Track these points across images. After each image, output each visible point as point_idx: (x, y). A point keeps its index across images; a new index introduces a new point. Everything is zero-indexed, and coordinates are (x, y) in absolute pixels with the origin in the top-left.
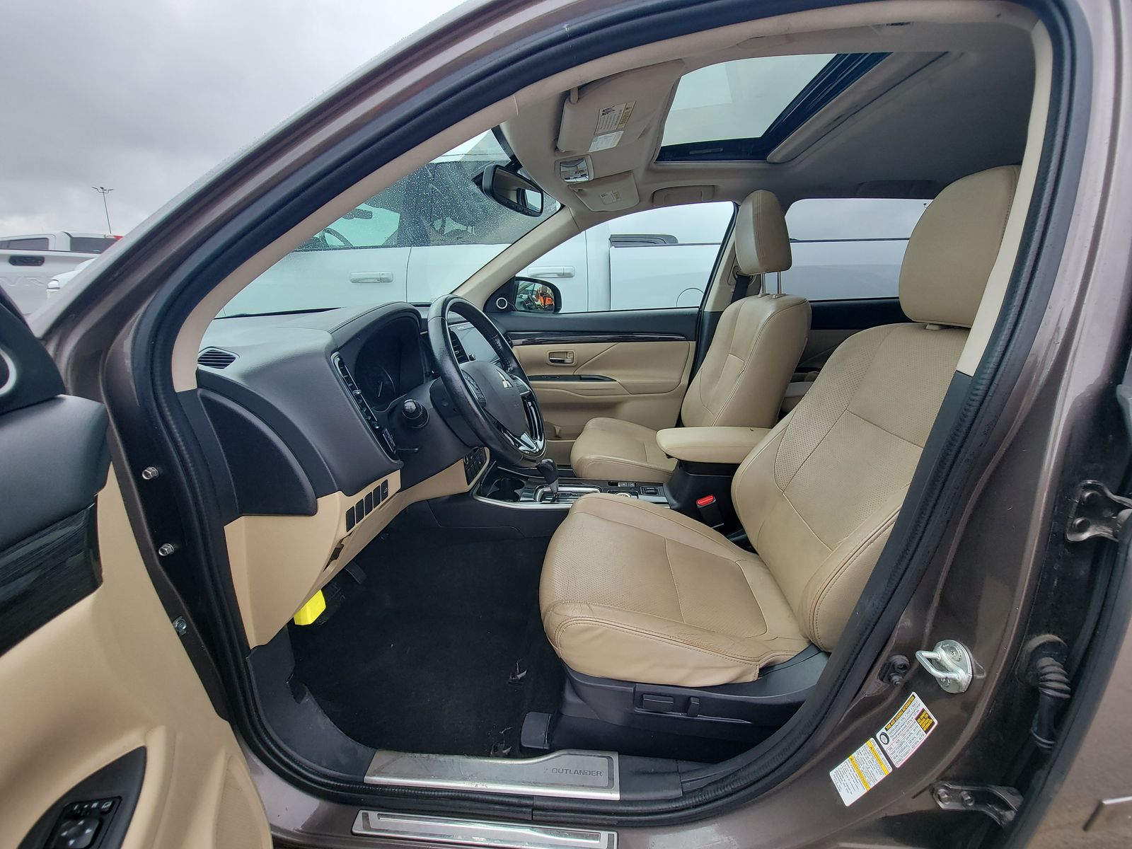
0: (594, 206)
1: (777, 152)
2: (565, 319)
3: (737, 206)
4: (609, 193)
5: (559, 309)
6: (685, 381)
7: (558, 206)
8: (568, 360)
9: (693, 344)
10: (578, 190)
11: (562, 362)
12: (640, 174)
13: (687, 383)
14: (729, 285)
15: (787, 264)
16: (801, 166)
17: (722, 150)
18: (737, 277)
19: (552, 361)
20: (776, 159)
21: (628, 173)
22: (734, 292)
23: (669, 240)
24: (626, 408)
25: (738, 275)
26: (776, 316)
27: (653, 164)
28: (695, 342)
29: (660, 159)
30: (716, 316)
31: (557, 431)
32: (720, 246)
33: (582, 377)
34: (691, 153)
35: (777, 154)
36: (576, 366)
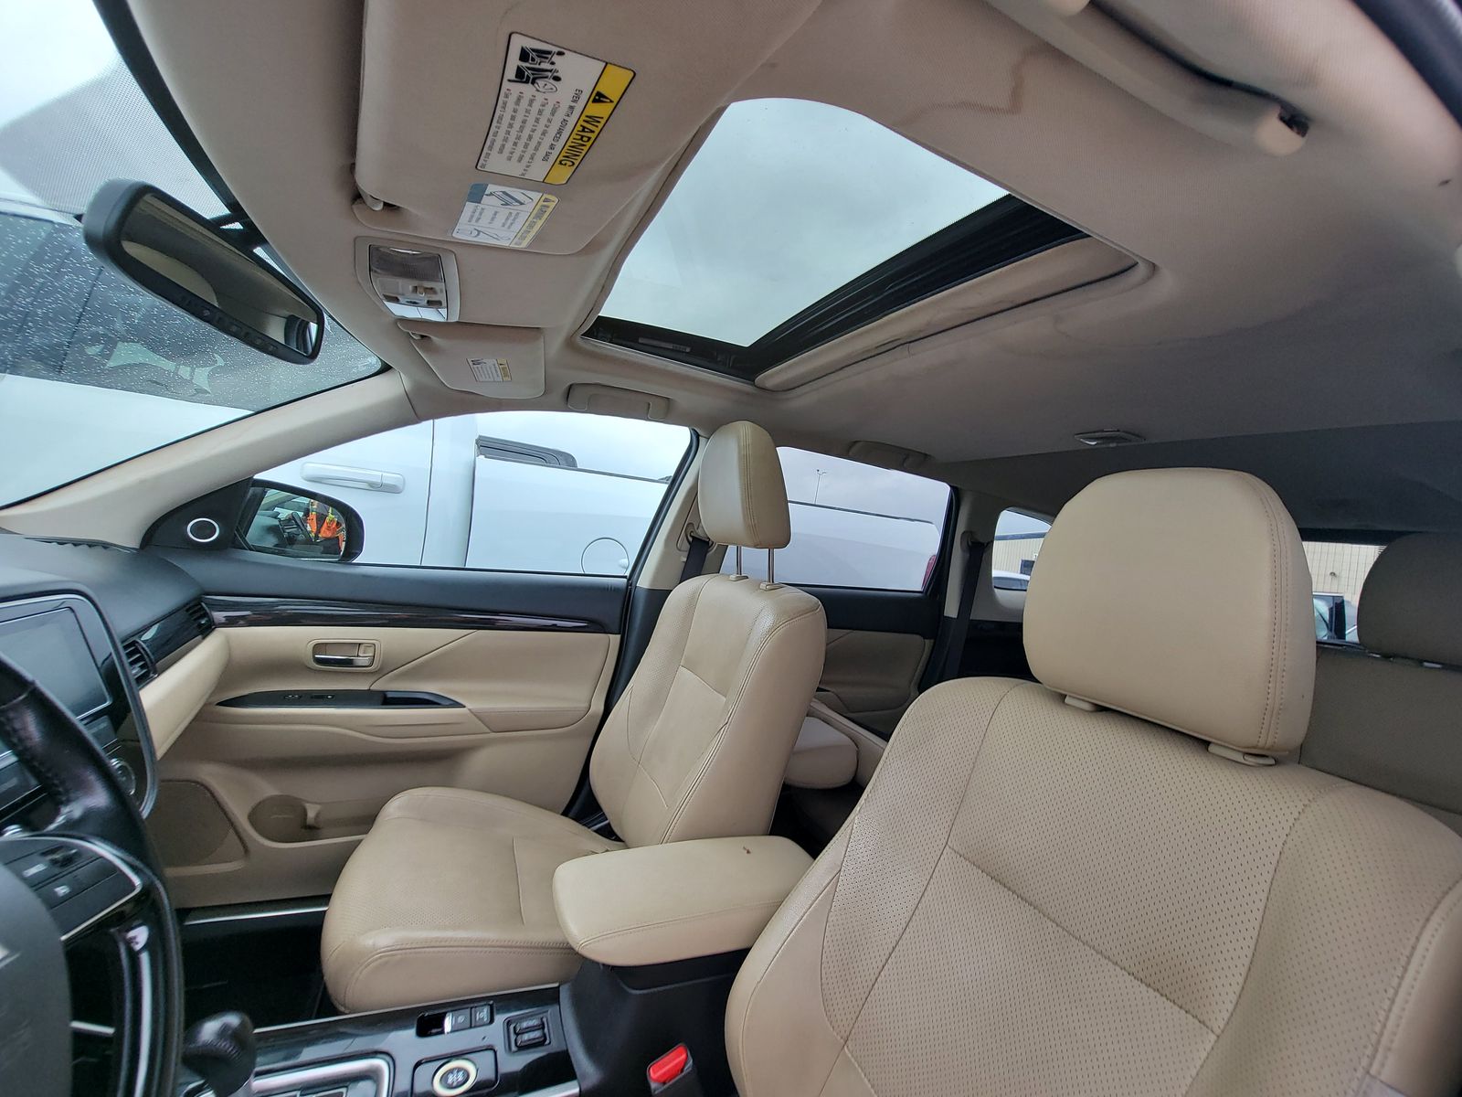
0: (454, 381)
1: (777, 373)
2: (365, 577)
3: (696, 438)
4: (490, 362)
5: (356, 555)
6: (598, 706)
7: (374, 363)
8: (362, 660)
9: (615, 639)
10: (420, 334)
11: (349, 663)
12: (556, 343)
13: (602, 708)
14: (680, 550)
15: (783, 539)
16: (802, 401)
17: (688, 350)
18: (691, 539)
19: (320, 661)
20: (769, 384)
21: (534, 332)
22: (686, 563)
23: (564, 460)
24: (479, 762)
25: (693, 537)
26: (781, 631)
27: (578, 339)
28: (619, 636)
29: (589, 334)
30: (658, 598)
31: (311, 814)
32: (665, 487)
33: (390, 695)
34: (641, 340)
35: (775, 376)
36: (380, 673)
